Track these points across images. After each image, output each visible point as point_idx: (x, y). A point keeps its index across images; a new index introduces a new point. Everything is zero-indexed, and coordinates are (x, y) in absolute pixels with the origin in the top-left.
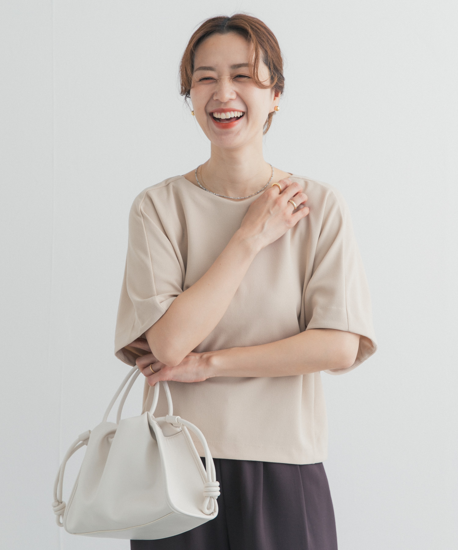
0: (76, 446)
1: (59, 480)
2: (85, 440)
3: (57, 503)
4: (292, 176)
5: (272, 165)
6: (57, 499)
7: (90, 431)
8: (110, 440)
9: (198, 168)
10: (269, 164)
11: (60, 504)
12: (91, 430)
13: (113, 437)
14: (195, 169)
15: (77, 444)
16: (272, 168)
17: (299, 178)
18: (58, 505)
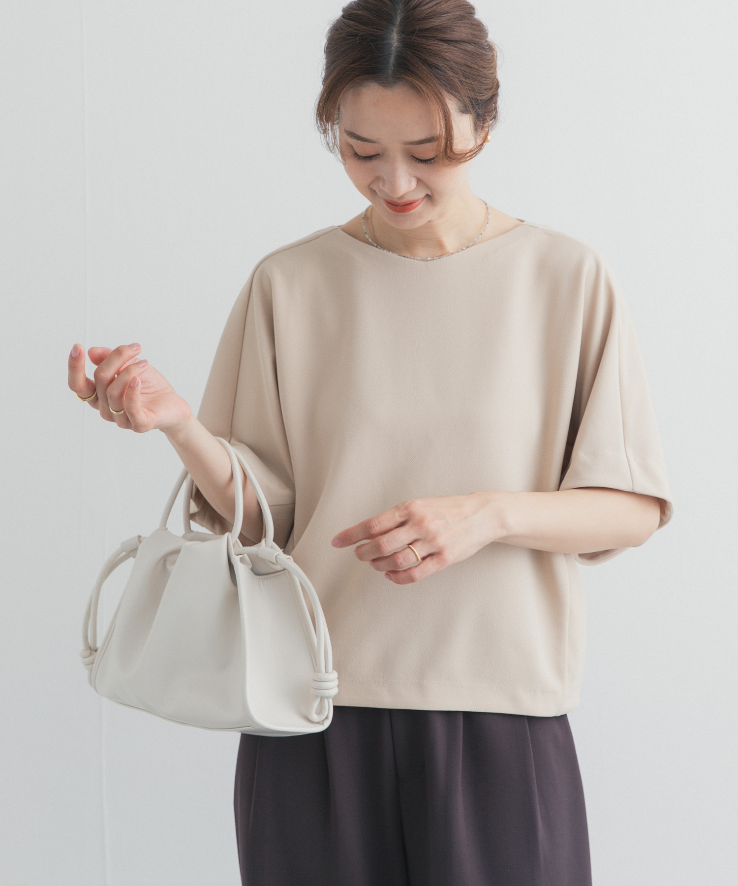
0: (119, 557)
1: (91, 613)
2: (131, 551)
3: (89, 651)
4: (523, 223)
5: (487, 203)
6: (88, 644)
7: (140, 537)
8: (169, 567)
9: (367, 210)
10: (483, 201)
11: (93, 654)
12: (143, 535)
13: (174, 563)
14: (362, 213)
15: (119, 555)
16: (487, 208)
17: (536, 228)
18: (91, 654)
